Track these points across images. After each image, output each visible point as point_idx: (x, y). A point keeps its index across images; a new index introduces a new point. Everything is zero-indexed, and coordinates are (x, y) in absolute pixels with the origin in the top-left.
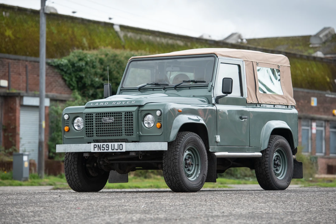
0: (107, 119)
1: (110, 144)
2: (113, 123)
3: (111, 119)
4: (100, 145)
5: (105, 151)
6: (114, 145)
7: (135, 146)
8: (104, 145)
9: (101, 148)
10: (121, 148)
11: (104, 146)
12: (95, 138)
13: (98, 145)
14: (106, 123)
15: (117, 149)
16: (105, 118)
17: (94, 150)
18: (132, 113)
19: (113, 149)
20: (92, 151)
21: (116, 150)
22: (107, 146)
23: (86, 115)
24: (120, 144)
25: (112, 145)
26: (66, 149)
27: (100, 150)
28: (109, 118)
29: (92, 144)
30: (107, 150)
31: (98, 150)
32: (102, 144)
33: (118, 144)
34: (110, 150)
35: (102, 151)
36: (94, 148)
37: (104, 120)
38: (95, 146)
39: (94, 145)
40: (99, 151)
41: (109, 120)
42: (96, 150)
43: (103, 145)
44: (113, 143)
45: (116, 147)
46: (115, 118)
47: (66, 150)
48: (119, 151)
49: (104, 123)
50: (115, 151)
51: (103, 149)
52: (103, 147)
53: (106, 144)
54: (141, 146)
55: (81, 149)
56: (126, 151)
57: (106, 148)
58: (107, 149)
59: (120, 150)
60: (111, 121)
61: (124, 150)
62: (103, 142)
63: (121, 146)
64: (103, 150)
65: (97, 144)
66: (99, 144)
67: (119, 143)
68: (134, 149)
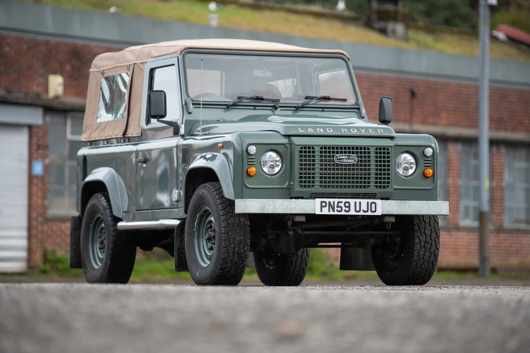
0: (343, 157)
1: (352, 201)
2: (353, 165)
3: (351, 157)
4: (334, 202)
5: (343, 213)
6: (360, 203)
7: (400, 207)
8: (342, 202)
9: (336, 208)
10: (373, 209)
11: (340, 204)
12: (317, 189)
13: (330, 202)
14: (342, 165)
15: (366, 210)
16: (340, 156)
17: (321, 211)
18: (388, 149)
19: (358, 209)
20: (318, 212)
21: (364, 211)
22: (347, 205)
23: (301, 148)
24: (372, 203)
25: (355, 203)
26: (264, 207)
27: (334, 211)
28: (348, 156)
29: (318, 201)
30: (345, 211)
31: (329, 211)
32: (336, 200)
33: (368, 203)
34: (352, 212)
35: (336, 213)
36: (322, 207)
37: (338, 159)
38: (324, 204)
39: (322, 202)
40: (331, 213)
41: (348, 159)
42: (325, 211)
43: (339, 202)
44: (358, 201)
45: (364, 207)
46: (358, 156)
47: (266, 209)
48: (369, 213)
49: (338, 165)
50: (361, 213)
51: (339, 209)
52: (338, 207)
53: (344, 200)
54: (410, 207)
55: (295, 208)
56: (382, 215)
57: (344, 208)
58: (347, 209)
59: (372, 212)
60: (351, 161)
61: (379, 213)
62: (338, 198)
63: (373, 205)
64: (337, 211)
65: (327, 200)
66: (332, 200)
67: (370, 201)
68: (397, 211)
